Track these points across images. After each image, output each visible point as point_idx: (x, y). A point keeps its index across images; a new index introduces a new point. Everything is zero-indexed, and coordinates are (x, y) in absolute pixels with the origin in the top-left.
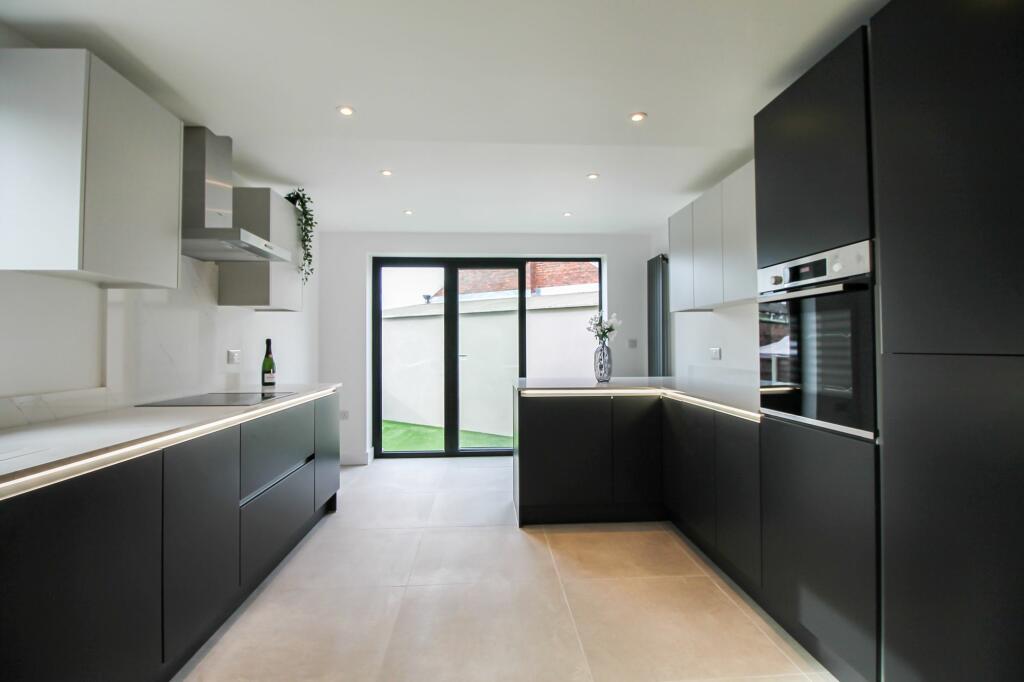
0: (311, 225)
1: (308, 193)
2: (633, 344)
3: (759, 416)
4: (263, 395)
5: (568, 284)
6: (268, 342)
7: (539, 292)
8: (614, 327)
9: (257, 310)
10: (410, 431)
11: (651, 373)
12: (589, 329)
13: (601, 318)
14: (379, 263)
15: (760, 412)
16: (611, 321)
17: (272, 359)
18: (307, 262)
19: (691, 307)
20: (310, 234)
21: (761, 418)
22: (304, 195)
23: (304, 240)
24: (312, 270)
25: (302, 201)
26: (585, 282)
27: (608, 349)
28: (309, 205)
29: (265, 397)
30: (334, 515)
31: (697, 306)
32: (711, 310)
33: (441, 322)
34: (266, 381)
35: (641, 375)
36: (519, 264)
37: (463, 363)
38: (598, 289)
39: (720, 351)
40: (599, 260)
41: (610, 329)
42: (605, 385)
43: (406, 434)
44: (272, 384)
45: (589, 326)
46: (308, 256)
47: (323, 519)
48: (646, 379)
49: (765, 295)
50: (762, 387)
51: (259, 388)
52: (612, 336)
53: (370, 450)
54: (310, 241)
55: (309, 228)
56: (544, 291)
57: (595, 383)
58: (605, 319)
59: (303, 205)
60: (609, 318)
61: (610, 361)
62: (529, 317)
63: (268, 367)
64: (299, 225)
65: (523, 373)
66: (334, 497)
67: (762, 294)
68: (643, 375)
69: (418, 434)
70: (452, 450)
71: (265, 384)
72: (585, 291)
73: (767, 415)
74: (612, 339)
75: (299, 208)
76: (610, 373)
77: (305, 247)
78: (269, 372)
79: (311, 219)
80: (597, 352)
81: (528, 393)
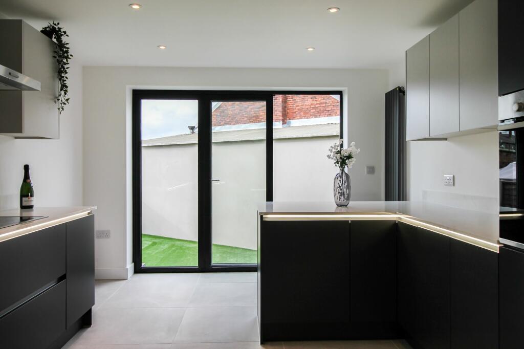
0: (67, 58)
1: (64, 26)
2: (371, 170)
3: (498, 246)
4: (21, 218)
5: (316, 116)
6: (26, 168)
7: (289, 123)
8: (353, 155)
9: (16, 138)
10: (173, 245)
11: (388, 197)
12: (329, 157)
13: (342, 146)
14: (138, 96)
15: (499, 243)
16: (350, 149)
17: (29, 184)
18: (63, 92)
19: (427, 136)
20: (66, 66)
21: (500, 248)
22: (60, 29)
23: (60, 71)
24: (67, 100)
25: (57, 34)
26: (330, 115)
27: (347, 176)
28: (64, 39)
29: (23, 220)
30: (89, 329)
31: (432, 136)
32: (446, 139)
33: (196, 149)
34: (24, 204)
35: (378, 199)
36: (267, 96)
37: (215, 187)
38: (339, 121)
39: (454, 177)
40: (340, 93)
41: (349, 157)
42: (343, 209)
43: (170, 248)
44: (31, 207)
45: (329, 153)
46: (64, 87)
47: (78, 333)
48: (382, 203)
49: (506, 123)
50: (501, 213)
51: (17, 212)
52: (350, 163)
53: (130, 266)
54: (66, 73)
55: (65, 60)
56: (294, 123)
57: (334, 207)
58: (345, 147)
59: (59, 38)
60: (349, 146)
61: (348, 187)
62: (276, 146)
63: (26, 190)
64: (54, 57)
65: (270, 197)
66: (90, 312)
67: (503, 121)
68: (379, 200)
69: (181, 248)
70: (205, 266)
71: (23, 207)
72: (329, 123)
73: (505, 245)
74: (350, 166)
75: (55, 40)
76: (348, 199)
77: (61, 79)
78: (27, 196)
79: (67, 52)
80: (337, 177)
81: (270, 217)
